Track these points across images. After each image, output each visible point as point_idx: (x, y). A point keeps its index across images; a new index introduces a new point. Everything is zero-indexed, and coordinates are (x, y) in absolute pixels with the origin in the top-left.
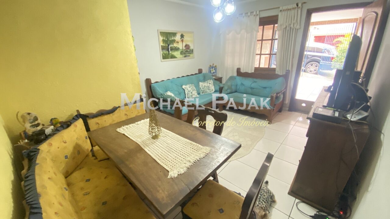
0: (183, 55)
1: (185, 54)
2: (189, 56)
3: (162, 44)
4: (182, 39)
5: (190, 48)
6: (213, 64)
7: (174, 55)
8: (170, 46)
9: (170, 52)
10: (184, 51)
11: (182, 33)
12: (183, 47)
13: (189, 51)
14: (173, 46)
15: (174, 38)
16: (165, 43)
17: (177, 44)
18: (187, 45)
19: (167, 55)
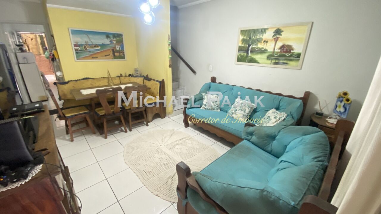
0: (272, 60)
1: (276, 59)
2: (287, 64)
3: (240, 45)
4: (276, 37)
5: (292, 51)
6: (345, 94)
7: (254, 58)
8: (251, 46)
9: (250, 55)
10: (275, 55)
11: (278, 28)
12: (276, 49)
13: (288, 56)
14: (256, 46)
15: (261, 36)
16: (244, 43)
17: (264, 44)
18: (285, 46)
19: (244, 57)
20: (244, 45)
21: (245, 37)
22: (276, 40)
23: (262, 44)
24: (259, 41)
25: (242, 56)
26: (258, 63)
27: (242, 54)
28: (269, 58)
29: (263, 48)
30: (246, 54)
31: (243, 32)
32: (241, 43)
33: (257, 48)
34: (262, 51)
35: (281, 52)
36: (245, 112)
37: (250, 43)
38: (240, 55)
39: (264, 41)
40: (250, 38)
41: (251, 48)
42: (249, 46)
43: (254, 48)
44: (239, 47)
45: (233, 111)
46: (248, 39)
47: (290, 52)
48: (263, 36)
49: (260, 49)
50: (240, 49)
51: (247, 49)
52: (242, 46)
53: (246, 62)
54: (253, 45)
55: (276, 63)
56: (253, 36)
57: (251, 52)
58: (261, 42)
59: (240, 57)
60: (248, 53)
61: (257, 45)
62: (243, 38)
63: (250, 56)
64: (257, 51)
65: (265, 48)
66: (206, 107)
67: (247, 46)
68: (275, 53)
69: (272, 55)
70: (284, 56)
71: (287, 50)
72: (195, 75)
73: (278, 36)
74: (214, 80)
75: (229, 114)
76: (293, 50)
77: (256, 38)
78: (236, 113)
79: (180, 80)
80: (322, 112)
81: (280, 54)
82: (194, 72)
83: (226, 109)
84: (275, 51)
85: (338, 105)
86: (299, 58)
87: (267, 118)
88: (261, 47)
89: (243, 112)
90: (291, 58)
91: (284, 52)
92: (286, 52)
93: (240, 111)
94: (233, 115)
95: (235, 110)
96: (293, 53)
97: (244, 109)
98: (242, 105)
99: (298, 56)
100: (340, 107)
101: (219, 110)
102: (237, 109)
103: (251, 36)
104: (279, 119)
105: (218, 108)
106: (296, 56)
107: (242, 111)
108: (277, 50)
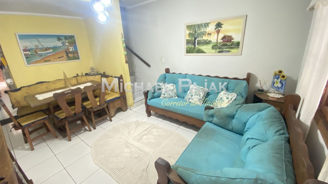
0: (216, 49)
1: (220, 48)
2: (229, 51)
3: (188, 38)
4: (217, 29)
5: (232, 41)
6: (280, 72)
7: (201, 49)
8: (197, 39)
9: (197, 46)
10: (218, 45)
11: (219, 22)
12: (218, 40)
13: (229, 45)
14: (201, 39)
15: (205, 30)
16: (191, 36)
17: (208, 36)
18: (226, 37)
19: (192, 49)
20: (191, 38)
21: (191, 32)
22: (218, 32)
23: (207, 36)
24: (203, 34)
25: (190, 48)
26: (205, 53)
27: (190, 46)
28: (213, 48)
29: (207, 40)
30: (193, 46)
31: (189, 27)
32: (188, 36)
33: (202, 40)
34: (207, 43)
35: (223, 42)
36: (200, 96)
37: (196, 37)
38: (189, 47)
39: (208, 34)
40: (195, 32)
41: (197, 40)
42: (195, 39)
43: (200, 40)
44: (187, 40)
45: (190, 97)
46: (194, 33)
47: (230, 41)
48: (206, 29)
49: (205, 41)
50: (188, 42)
51: (194, 42)
52: (189, 40)
53: (194, 53)
54: (199, 38)
55: (220, 52)
56: (198, 30)
57: (198, 44)
58: (205, 35)
59: (188, 49)
60: (195, 45)
61: (202, 37)
62: (189, 32)
63: (197, 48)
64: (203, 42)
65: (209, 40)
66: (165, 96)
67: (194, 39)
68: (218, 43)
69: (216, 45)
70: (226, 45)
71: (228, 40)
72: (150, 68)
73: (219, 29)
74: (167, 71)
75: (187, 100)
76: (233, 39)
77: (201, 31)
78: (193, 98)
79: (136, 74)
80: (263, 89)
81: (222, 44)
82: (149, 65)
83: (183, 96)
84: (218, 41)
85: (275, 82)
86: (239, 45)
87: (220, 100)
88: (206, 39)
89: (198, 97)
90: (232, 46)
91: (226, 42)
92: (228, 41)
93: (195, 96)
94: (190, 100)
95: (191, 96)
96: (233, 42)
97: (199, 94)
98: (197, 90)
99: (238, 44)
100: (277, 83)
101: (177, 98)
102: (193, 95)
103: (196, 30)
104: (231, 99)
105: (175, 95)
106: (237, 44)
107: (197, 95)
108: (220, 41)
